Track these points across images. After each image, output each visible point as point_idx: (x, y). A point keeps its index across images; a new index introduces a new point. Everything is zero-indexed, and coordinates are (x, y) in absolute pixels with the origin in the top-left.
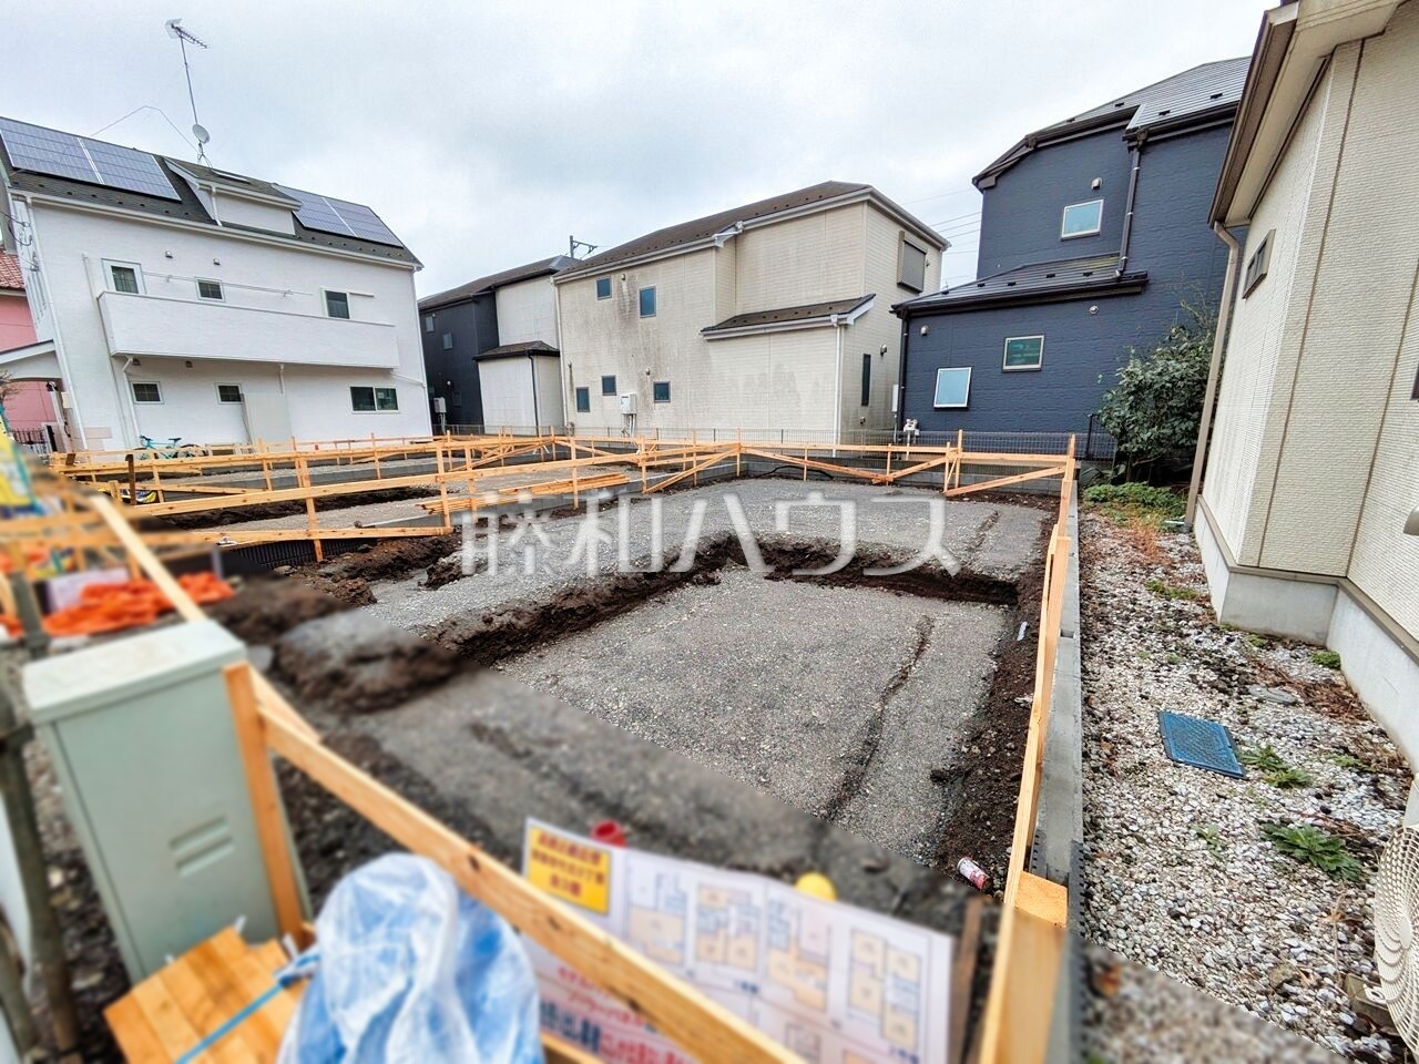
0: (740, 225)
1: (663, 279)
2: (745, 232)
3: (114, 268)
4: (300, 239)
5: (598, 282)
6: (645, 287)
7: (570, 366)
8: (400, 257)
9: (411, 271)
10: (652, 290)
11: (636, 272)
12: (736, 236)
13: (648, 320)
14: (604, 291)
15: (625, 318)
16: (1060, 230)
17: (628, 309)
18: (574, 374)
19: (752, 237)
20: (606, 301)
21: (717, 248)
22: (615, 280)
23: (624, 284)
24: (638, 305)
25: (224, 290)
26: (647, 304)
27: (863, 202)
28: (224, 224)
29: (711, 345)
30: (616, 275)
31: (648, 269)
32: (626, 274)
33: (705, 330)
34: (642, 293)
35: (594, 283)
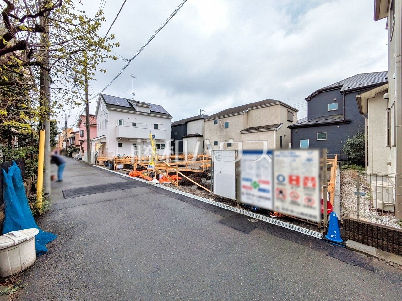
0: (249, 109)
1: (230, 120)
2: (250, 110)
3: (119, 121)
4: (151, 114)
5: (214, 121)
6: (226, 122)
7: (206, 139)
8: (168, 116)
9: (170, 119)
10: (228, 123)
11: (224, 119)
12: (248, 111)
13: (227, 129)
14: (216, 123)
15: (221, 128)
16: (328, 110)
17: (221, 126)
19: (251, 111)
20: (216, 125)
21: (244, 114)
22: (218, 121)
23: (221, 122)
24: (224, 126)
25: (136, 124)
26: (227, 125)
27: (279, 104)
28: (139, 112)
29: (242, 135)
30: (219, 119)
31: (227, 118)
32: (221, 119)
33: (241, 131)
34: (225, 123)
35: (213, 122)
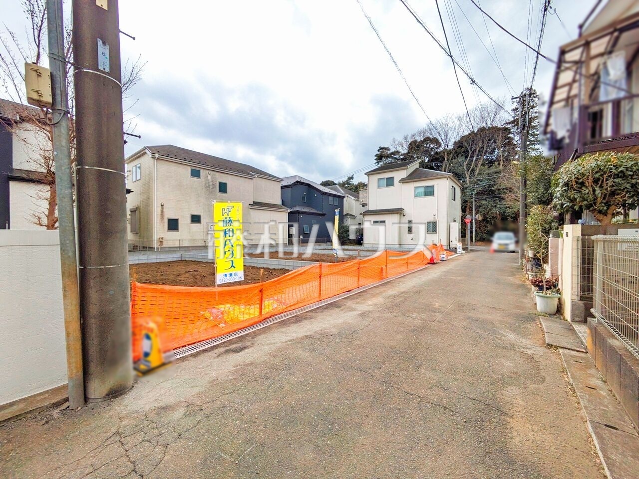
1: (230, 180)
6: (223, 182)
7: (162, 206)
10: (225, 184)
11: (217, 175)
13: (223, 195)
15: (209, 188)
17: (211, 187)
18: (165, 210)
20: (196, 179)
21: (253, 179)
22: (203, 173)
23: (209, 177)
24: (218, 187)
26: (223, 188)
29: (251, 210)
30: (205, 171)
31: (223, 175)
32: (211, 172)
33: (250, 205)
34: (221, 183)
35: (189, 169)
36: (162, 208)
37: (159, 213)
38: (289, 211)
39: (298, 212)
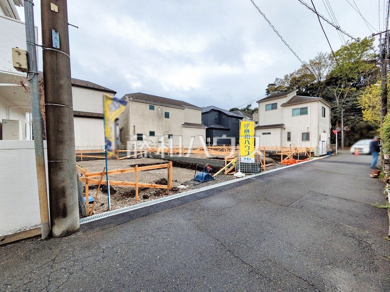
0: (186, 106)
1: (172, 111)
5: (150, 106)
7: (134, 126)
10: (168, 113)
11: (163, 107)
13: (167, 119)
15: (159, 116)
18: (136, 129)
20: (152, 111)
21: (184, 109)
22: (156, 107)
23: (159, 109)
24: (164, 115)
26: (167, 115)
29: (183, 128)
31: (167, 108)
32: (160, 107)
33: (182, 124)
34: (166, 113)
35: (148, 105)
36: (134, 128)
37: (133, 130)
38: (206, 127)
39: (213, 129)
